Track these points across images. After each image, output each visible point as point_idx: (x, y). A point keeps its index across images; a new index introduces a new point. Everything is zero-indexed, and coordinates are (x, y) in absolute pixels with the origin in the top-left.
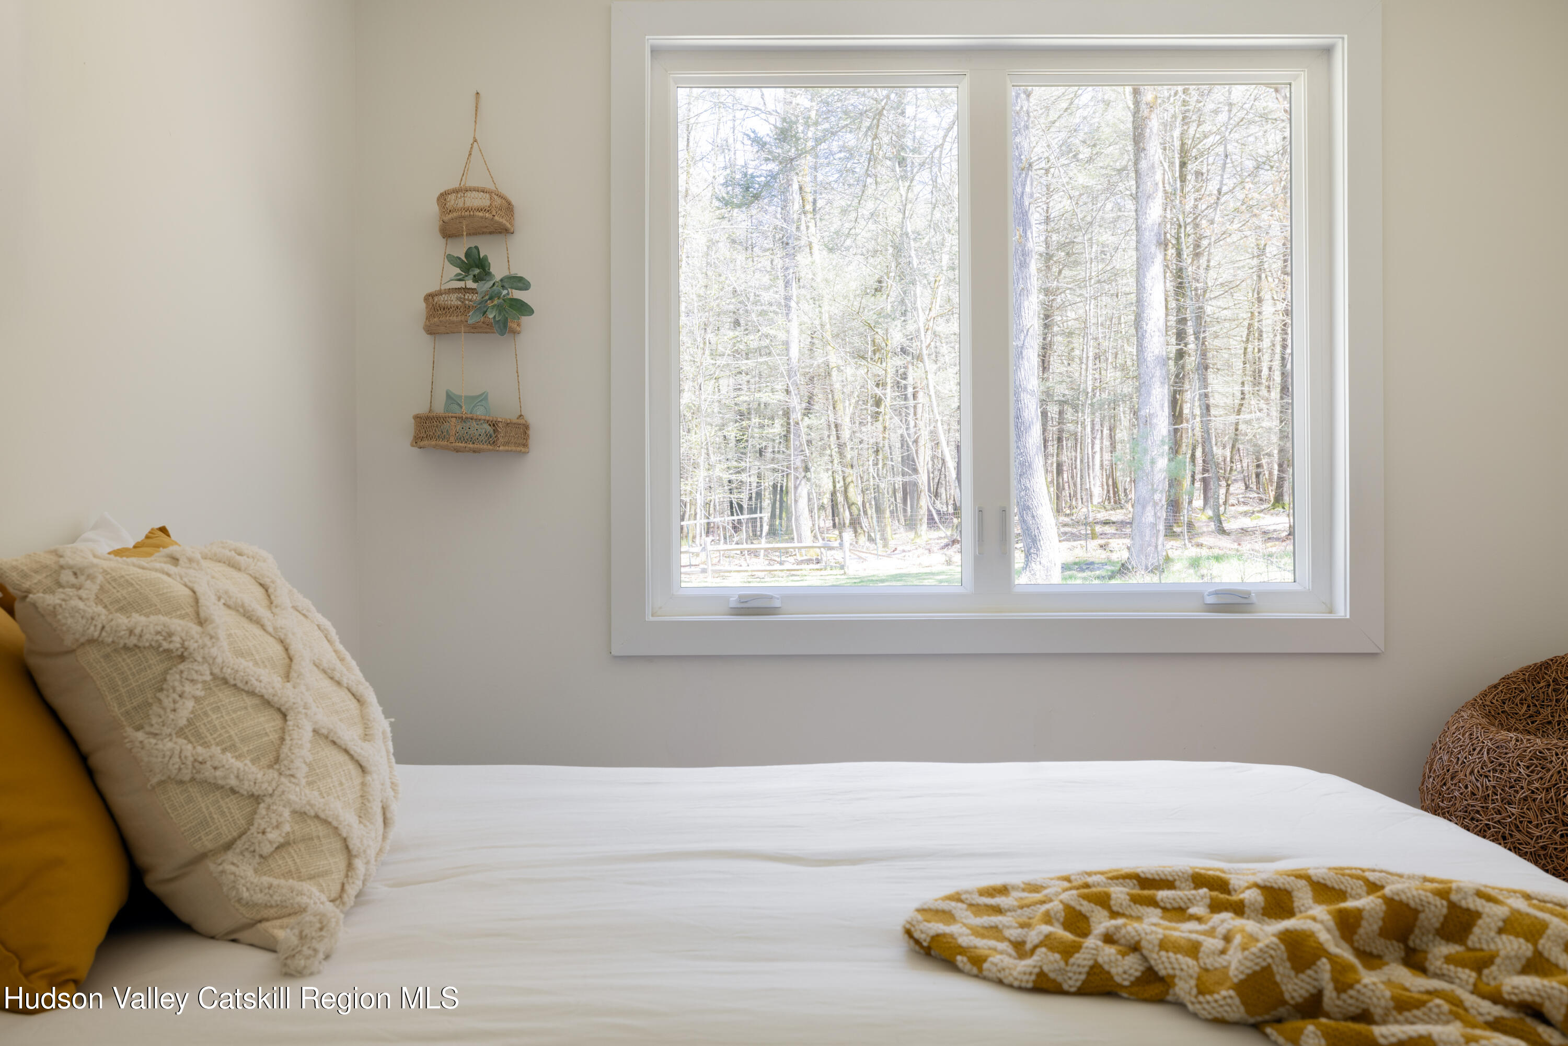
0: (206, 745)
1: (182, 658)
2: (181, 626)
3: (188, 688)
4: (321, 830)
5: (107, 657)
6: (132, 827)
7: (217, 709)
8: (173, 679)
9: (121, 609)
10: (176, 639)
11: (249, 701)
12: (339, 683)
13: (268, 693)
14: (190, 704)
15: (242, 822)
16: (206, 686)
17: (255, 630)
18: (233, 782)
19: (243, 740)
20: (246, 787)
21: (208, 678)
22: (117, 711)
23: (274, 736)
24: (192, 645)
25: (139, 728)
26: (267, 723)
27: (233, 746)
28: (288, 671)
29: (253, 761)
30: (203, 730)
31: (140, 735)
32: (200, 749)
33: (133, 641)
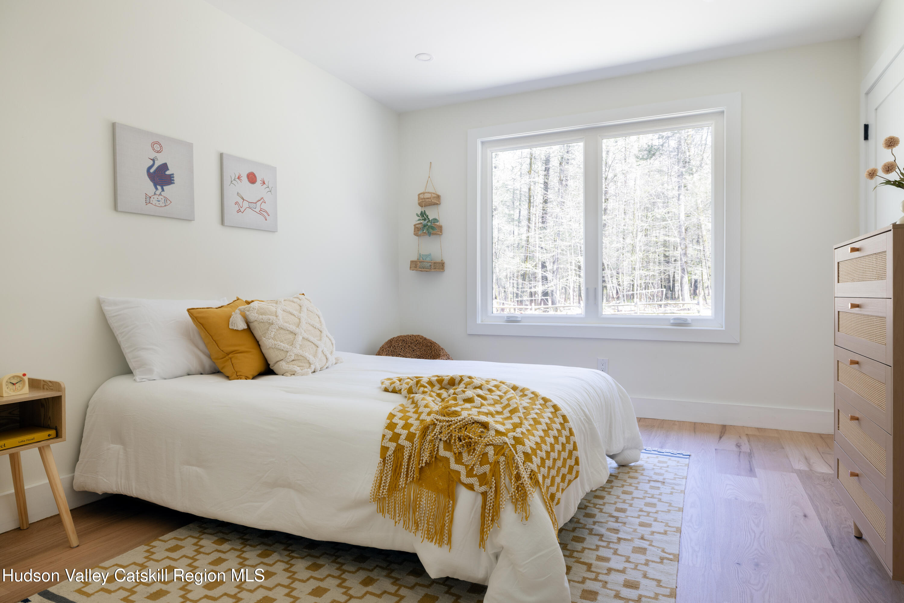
0: (277, 341)
1: (272, 324)
2: (272, 318)
3: (273, 330)
4: (302, 358)
5: (258, 323)
6: (266, 356)
7: (280, 334)
8: (270, 328)
9: (261, 314)
10: (271, 320)
11: (287, 332)
12: (315, 328)
13: (292, 330)
14: (274, 333)
15: (285, 356)
16: (277, 330)
17: (292, 317)
18: (282, 348)
19: (285, 340)
20: (285, 350)
21: (277, 328)
22: (260, 334)
23: (292, 339)
24: (274, 321)
25: (265, 337)
26: (291, 336)
27: (283, 341)
28: (298, 325)
29: (287, 344)
30: (276, 338)
31: (264, 339)
32: (275, 342)
33: (263, 321)
